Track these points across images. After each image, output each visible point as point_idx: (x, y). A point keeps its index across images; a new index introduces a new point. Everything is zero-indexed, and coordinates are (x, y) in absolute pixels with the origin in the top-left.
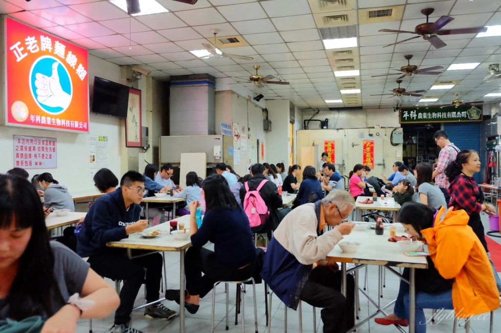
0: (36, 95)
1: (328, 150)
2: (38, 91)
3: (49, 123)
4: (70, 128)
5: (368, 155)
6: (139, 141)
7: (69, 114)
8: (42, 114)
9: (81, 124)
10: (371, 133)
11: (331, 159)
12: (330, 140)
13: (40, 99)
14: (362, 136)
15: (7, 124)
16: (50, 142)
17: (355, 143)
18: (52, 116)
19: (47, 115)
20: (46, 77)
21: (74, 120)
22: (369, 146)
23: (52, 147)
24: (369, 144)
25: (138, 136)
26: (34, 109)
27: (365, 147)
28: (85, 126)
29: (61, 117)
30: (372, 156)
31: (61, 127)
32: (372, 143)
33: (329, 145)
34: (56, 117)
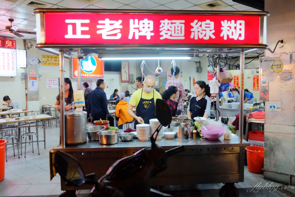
0: (83, 68)
1: (235, 81)
2: (83, 67)
3: (87, 76)
4: (96, 77)
5: (256, 83)
6: (128, 80)
7: (95, 72)
8: (85, 73)
9: (100, 75)
10: (257, 71)
11: (237, 85)
12: (236, 75)
13: (84, 69)
14: (253, 73)
15: (73, 77)
16: (90, 82)
17: (249, 77)
18: (88, 74)
19: (86, 74)
20: (86, 61)
21: (97, 74)
22: (256, 78)
23: (90, 84)
24: (256, 77)
25: (128, 78)
26: (82, 72)
27: (254, 79)
28: (102, 76)
29: (92, 74)
30: (258, 83)
31: (92, 77)
32: (258, 76)
33: (236, 78)
34: (90, 74)
